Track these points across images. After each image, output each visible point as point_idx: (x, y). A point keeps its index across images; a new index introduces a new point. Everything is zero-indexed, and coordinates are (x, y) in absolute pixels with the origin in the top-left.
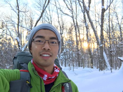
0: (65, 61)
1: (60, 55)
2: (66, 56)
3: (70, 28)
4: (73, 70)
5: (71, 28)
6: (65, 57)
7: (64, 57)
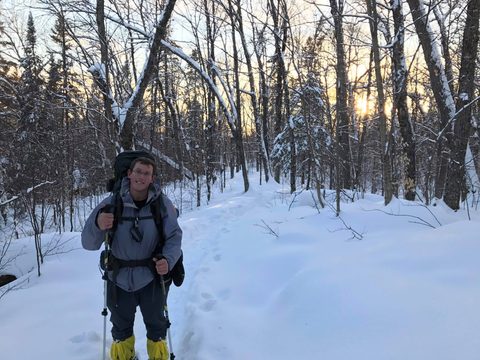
0: (293, 163)
1: (270, 143)
2: (296, 146)
3: (310, 39)
4: (338, 210)
5: (316, 36)
6: (293, 147)
7: (289, 149)
